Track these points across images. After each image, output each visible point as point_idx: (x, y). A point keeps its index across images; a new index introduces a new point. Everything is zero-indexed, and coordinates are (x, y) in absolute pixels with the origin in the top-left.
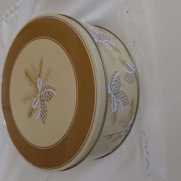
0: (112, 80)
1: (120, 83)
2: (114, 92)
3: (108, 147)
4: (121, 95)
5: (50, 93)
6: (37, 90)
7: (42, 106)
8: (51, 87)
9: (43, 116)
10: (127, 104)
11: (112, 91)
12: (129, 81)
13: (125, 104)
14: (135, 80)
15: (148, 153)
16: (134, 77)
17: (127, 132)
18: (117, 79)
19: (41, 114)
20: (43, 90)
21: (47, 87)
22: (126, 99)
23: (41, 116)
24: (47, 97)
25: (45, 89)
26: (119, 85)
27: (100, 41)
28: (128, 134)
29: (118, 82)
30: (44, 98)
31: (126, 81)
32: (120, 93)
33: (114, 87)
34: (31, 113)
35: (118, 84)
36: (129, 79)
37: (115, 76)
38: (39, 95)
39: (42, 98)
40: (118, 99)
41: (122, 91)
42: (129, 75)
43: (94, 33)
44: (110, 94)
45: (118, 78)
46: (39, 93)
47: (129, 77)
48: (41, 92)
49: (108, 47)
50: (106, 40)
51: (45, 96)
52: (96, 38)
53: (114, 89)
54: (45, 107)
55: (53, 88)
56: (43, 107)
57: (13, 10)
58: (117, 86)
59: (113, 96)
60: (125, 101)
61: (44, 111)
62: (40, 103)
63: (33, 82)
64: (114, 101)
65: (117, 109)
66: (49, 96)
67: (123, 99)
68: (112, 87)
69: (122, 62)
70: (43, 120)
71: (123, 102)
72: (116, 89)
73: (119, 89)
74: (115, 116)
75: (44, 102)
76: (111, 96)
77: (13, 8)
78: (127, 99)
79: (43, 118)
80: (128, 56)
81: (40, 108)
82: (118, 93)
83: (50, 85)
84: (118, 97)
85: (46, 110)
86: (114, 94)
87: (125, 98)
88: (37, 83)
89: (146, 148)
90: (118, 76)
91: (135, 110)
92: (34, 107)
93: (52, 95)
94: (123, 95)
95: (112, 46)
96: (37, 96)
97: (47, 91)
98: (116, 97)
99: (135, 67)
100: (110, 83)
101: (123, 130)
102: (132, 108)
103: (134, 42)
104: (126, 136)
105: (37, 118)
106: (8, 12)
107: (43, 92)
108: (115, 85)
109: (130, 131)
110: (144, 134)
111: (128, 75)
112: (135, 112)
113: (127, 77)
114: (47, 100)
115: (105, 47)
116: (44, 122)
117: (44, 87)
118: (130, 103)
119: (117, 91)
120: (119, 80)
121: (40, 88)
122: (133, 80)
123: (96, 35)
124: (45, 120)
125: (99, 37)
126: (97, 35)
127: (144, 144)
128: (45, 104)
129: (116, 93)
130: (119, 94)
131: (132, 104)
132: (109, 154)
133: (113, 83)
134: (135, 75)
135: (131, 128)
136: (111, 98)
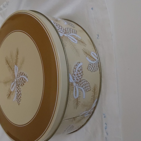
0: (74, 70)
1: (82, 72)
2: (77, 81)
3: (73, 127)
4: (83, 83)
5: (24, 79)
6: (14, 76)
7: (17, 89)
8: (24, 74)
9: (18, 98)
10: (89, 90)
11: (74, 80)
12: (92, 70)
13: (87, 90)
14: (98, 69)
15: (107, 134)
16: (97, 66)
17: (91, 114)
18: (79, 69)
19: (17, 97)
20: (18, 76)
21: (21, 74)
22: (88, 87)
23: (17, 99)
24: (21, 82)
25: (20, 75)
26: (82, 74)
27: (65, 35)
28: (92, 115)
29: (81, 71)
30: (19, 83)
31: (89, 70)
32: (82, 81)
33: (76, 76)
34: (9, 95)
35: (80, 74)
36: (91, 68)
37: (77, 66)
38: (15, 80)
39: (18, 83)
40: (80, 86)
41: (85, 80)
42: (92, 64)
43: (62, 27)
44: (72, 83)
45: (81, 68)
46: (16, 79)
47: (92, 66)
48: (17, 78)
49: (73, 40)
50: (72, 34)
51: (20, 81)
52: (62, 33)
53: (77, 78)
54: (20, 91)
55: (26, 75)
56: (19, 91)
57: (6, 5)
58: (80, 75)
59: (75, 84)
60: (87, 88)
61: (19, 94)
62: (16, 87)
63: (11, 69)
64: (76, 89)
65: (79, 96)
66: (23, 82)
67: (85, 86)
68: (74, 76)
69: (86, 53)
70: (18, 102)
71: (85, 89)
72: (78, 78)
73: (82, 77)
74: (77, 102)
75: (19, 87)
76: (73, 84)
77: (5, 3)
78: (90, 86)
79: (18, 100)
80: (93, 47)
81: (16, 91)
82: (80, 81)
83: (23, 73)
84: (81, 85)
85: (21, 93)
86: (76, 83)
87: (87, 85)
88: (14, 70)
89: (106, 129)
90: (81, 66)
91: (98, 95)
92: (12, 90)
93: (25, 81)
94: (85, 83)
95: (77, 39)
96: (14, 81)
97: (21, 78)
98: (78, 85)
99: (98, 57)
100: (72, 73)
101: (86, 113)
102: (94, 94)
103: (98, 35)
104: (90, 117)
105: (14, 100)
106: (2, 6)
107: (18, 77)
108: (77, 74)
109: (93, 112)
110: (105, 117)
111: (90, 65)
112: (97, 97)
113: (90, 67)
114: (22, 85)
115: (70, 40)
116: (19, 103)
117: (19, 73)
118: (92, 89)
119: (79, 80)
120: (81, 70)
121: (16, 74)
122: (96, 68)
123: (62, 30)
124: (20, 102)
125: (66, 31)
126: (64, 29)
127: (105, 126)
128: (20, 88)
129: (78, 81)
130: (81, 83)
131: (95, 90)
132: (76, 131)
133: (75, 73)
134: (98, 65)
135: (94, 110)
136: (73, 87)
